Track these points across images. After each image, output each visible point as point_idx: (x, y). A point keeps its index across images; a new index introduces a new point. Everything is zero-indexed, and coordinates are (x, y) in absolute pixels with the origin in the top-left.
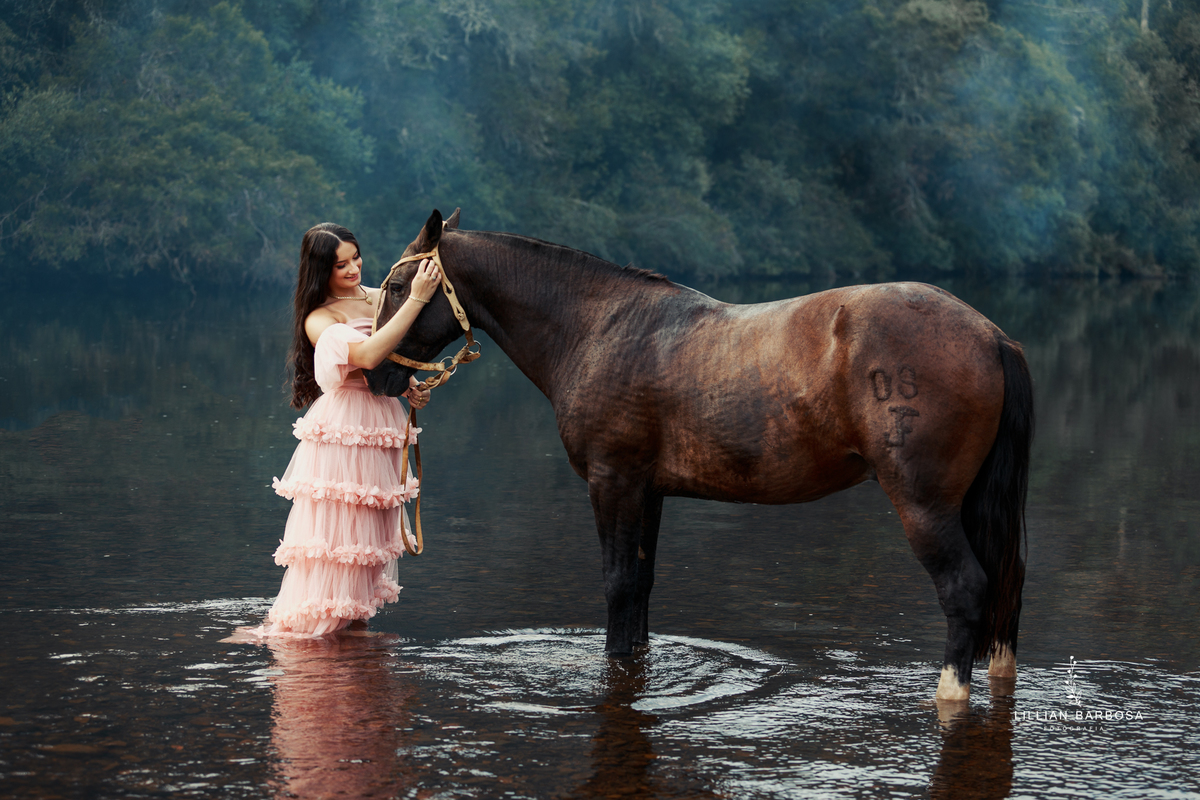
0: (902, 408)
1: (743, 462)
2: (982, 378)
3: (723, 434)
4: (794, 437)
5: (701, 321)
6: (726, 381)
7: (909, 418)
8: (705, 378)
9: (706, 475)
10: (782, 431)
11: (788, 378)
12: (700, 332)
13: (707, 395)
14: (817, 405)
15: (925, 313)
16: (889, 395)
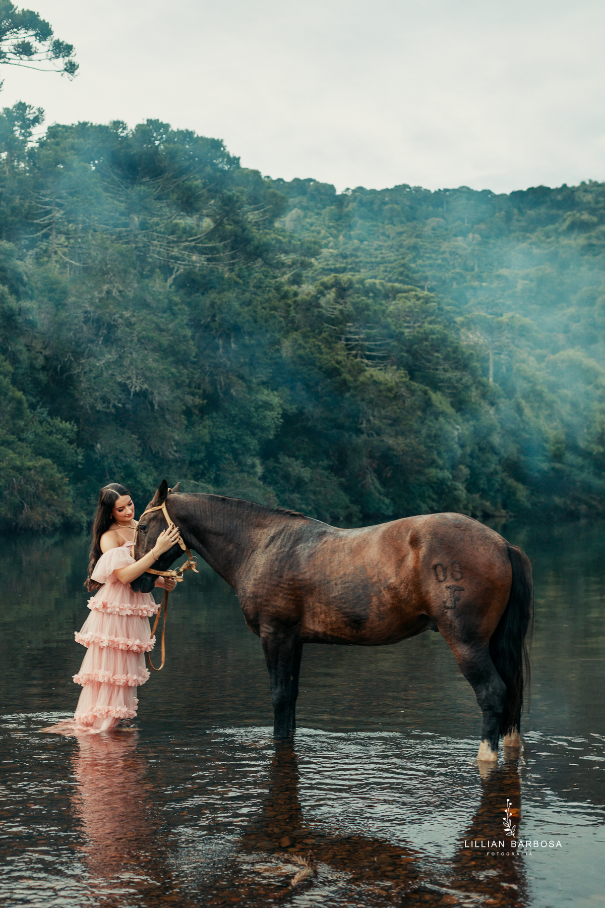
0: (454, 586)
1: (357, 622)
2: (501, 568)
3: (344, 606)
4: (389, 606)
5: (325, 539)
6: (345, 574)
7: (458, 592)
8: (332, 573)
9: (332, 630)
10: (381, 603)
11: (384, 571)
12: (325, 545)
13: (333, 583)
14: (402, 586)
15: (464, 530)
16: (445, 578)
